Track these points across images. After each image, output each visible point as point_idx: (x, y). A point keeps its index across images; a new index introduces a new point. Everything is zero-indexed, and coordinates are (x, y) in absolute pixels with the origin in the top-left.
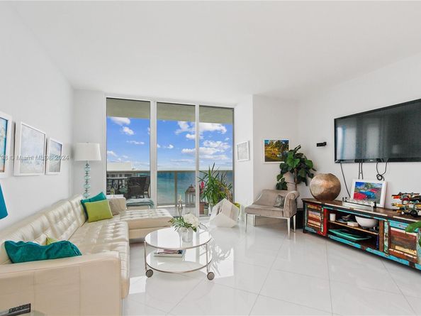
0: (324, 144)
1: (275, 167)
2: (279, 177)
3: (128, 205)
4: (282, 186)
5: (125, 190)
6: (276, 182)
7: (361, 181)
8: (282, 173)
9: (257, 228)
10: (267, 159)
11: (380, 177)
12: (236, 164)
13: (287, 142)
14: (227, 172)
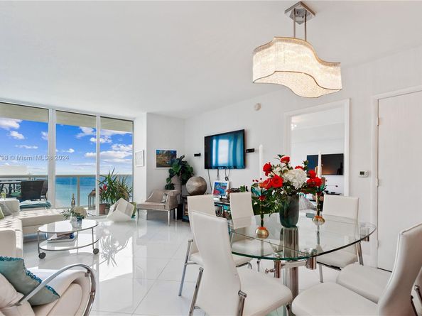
0: (199, 155)
1: (165, 172)
2: (169, 180)
3: (22, 208)
4: (170, 187)
5: (19, 193)
6: (165, 183)
7: (218, 182)
8: (171, 176)
9: (149, 221)
10: (158, 165)
11: (227, 179)
12: (135, 168)
13: (175, 152)
14: (127, 176)
